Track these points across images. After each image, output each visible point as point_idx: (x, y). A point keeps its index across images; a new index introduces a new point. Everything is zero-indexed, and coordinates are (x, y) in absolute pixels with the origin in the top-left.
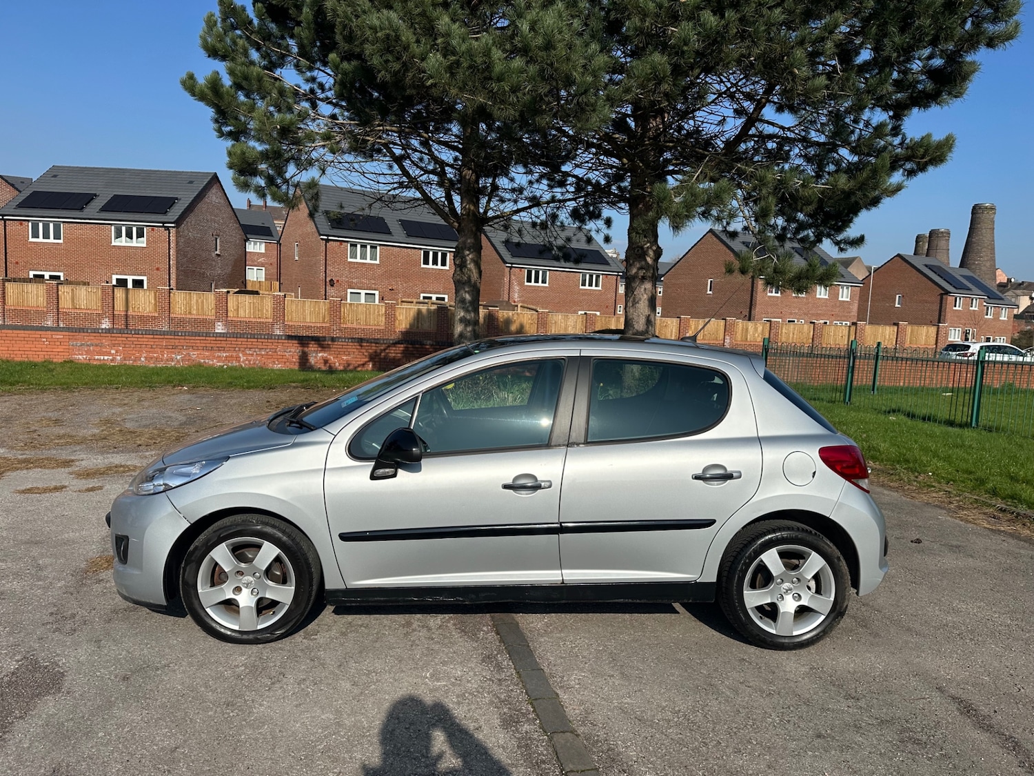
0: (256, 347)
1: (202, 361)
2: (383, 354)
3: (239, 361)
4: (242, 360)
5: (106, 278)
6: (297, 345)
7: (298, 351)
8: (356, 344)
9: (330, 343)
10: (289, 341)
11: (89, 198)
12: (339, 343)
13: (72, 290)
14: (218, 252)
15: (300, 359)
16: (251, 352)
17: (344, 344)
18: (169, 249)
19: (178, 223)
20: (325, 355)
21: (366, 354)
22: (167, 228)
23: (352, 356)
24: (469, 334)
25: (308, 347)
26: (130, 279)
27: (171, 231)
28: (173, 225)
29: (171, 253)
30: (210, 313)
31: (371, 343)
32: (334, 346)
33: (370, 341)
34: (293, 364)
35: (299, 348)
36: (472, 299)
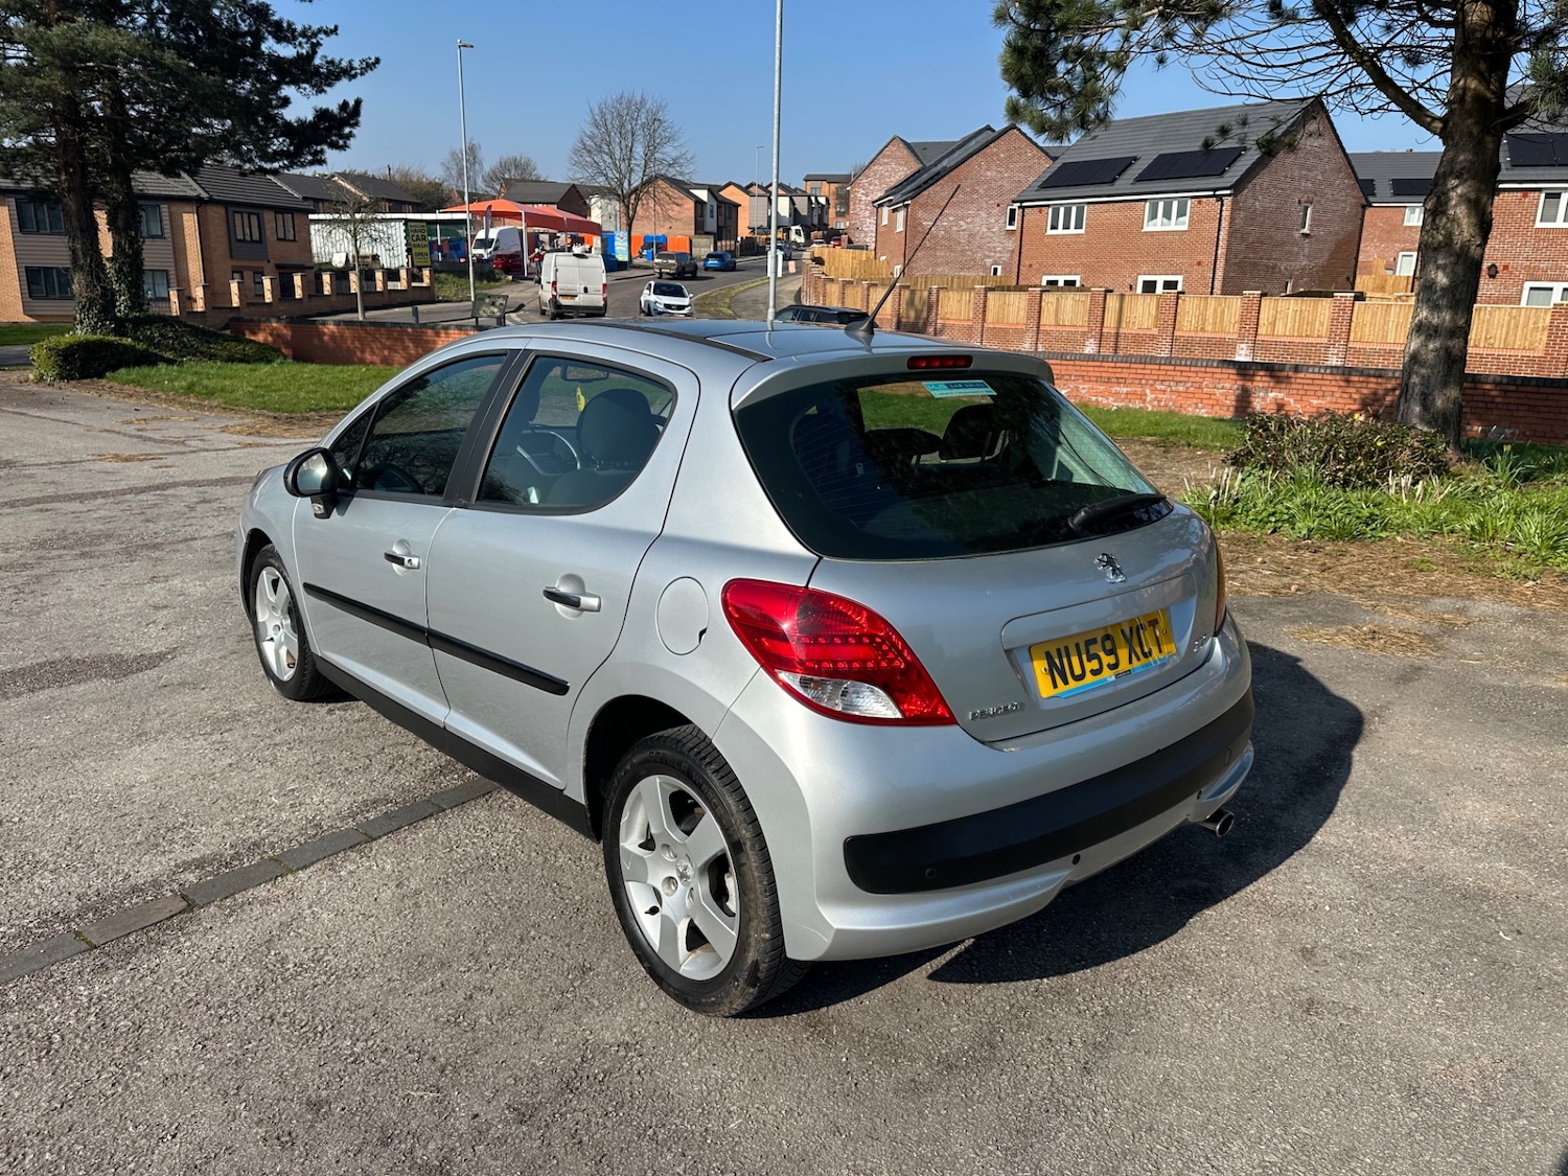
0: (1171, 378)
1: (1094, 399)
2: (1388, 398)
3: (1144, 401)
4: (1148, 399)
5: (1129, 281)
6: (1235, 377)
7: (1236, 386)
8: (1338, 377)
9: (1291, 374)
10: (1224, 371)
11: (1127, 163)
12: (1308, 376)
13: (1058, 299)
14: (1306, 230)
15: (1237, 401)
16: (1163, 387)
17: (1317, 376)
18: (1219, 230)
19: (1237, 188)
20: (1281, 396)
21: (1356, 396)
22: (1220, 198)
23: (1329, 399)
24: (1431, 356)
25: (1253, 381)
26: (1160, 280)
27: (1225, 202)
28: (1228, 192)
29: (1221, 237)
30: (1231, 330)
31: (1369, 376)
32: (1298, 381)
33: (1366, 373)
34: (1225, 408)
35: (1240, 383)
36: (1451, 281)
